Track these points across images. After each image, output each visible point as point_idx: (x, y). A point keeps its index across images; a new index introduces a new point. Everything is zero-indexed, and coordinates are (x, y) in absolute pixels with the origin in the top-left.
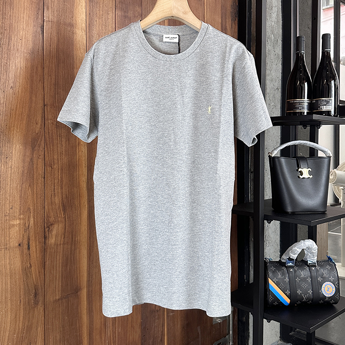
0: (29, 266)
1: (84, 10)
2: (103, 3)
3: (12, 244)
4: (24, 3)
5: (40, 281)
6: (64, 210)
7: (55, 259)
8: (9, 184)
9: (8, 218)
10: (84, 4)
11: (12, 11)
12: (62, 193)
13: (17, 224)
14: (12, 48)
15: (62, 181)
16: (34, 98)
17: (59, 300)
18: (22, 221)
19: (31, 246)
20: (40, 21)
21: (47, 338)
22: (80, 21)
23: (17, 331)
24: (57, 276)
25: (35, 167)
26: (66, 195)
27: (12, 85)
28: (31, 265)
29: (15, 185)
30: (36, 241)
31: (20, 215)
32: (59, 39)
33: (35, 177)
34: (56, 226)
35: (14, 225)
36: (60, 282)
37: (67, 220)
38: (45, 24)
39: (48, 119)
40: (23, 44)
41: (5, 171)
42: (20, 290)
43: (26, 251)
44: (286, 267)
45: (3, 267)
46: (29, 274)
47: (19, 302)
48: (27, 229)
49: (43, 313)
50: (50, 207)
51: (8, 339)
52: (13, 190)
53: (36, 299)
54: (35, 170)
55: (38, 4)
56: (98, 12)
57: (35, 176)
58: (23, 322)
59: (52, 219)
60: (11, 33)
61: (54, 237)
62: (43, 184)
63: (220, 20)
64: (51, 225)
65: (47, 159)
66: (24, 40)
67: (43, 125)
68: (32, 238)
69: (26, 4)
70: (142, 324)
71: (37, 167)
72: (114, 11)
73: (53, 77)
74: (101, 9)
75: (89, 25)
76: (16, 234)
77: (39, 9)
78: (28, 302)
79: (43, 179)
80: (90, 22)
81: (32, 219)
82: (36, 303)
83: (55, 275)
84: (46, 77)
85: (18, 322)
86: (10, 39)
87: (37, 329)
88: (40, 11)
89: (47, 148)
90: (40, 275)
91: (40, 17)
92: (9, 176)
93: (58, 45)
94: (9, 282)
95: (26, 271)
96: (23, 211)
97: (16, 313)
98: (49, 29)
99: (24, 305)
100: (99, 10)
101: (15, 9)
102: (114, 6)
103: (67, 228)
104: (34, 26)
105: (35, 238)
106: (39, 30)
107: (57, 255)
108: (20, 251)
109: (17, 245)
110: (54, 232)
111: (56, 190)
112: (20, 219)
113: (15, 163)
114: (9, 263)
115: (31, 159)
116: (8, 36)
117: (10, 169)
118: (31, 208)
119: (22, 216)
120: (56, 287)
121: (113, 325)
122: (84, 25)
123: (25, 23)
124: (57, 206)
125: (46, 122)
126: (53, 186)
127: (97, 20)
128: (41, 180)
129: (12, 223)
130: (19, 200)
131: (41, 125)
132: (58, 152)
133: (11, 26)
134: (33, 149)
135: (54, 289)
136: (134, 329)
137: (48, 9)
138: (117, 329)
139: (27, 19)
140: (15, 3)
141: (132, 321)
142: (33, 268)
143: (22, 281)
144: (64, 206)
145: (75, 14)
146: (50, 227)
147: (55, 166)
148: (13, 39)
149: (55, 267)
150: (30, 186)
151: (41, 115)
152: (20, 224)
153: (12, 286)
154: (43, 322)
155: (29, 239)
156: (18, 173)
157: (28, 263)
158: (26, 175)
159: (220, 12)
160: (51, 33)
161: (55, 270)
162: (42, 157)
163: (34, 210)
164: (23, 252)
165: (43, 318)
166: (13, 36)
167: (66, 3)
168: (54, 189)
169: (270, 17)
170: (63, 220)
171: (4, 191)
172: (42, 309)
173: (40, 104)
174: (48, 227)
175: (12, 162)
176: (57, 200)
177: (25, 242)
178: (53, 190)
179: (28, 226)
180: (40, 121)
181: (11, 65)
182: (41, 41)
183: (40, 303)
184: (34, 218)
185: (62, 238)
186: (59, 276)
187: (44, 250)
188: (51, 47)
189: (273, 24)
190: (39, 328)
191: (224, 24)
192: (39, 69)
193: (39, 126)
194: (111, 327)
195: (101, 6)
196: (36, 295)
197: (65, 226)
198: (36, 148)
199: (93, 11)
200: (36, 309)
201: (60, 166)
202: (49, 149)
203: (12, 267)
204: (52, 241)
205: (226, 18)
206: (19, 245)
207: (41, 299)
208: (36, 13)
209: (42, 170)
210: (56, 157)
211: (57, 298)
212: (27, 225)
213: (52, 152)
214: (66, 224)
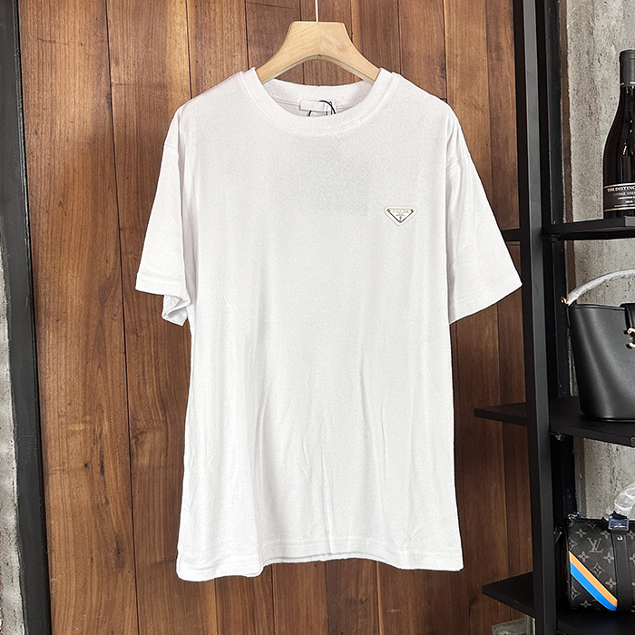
0: (104, 501)
1: (186, 56)
2: (222, 38)
3: (72, 463)
4: (74, 60)
5: (126, 528)
6: (164, 408)
7: (151, 492)
8: (64, 364)
9: (64, 420)
10: (184, 46)
11: (54, 77)
12: (158, 379)
13: (80, 431)
14: (57, 138)
15: (157, 357)
16: (100, 219)
17: (161, 563)
18: (88, 427)
19: (105, 468)
20: (104, 86)
21: (142, 627)
22: (178, 76)
23: (88, 609)
24: (157, 523)
25: (107, 334)
26: (166, 383)
27: (61, 199)
28: (107, 500)
29: (73, 366)
30: (114, 461)
31: (85, 415)
32: (140, 114)
33: (108, 353)
34: (149, 436)
35: (74, 433)
36: (162, 533)
37: (169, 424)
38: (113, 90)
39: (127, 253)
40: (77, 128)
41: (55, 342)
42: (90, 540)
43: (97, 476)
44: (609, 531)
45: (60, 501)
46: (105, 516)
47: (89, 560)
48: (97, 439)
49: (134, 583)
50: (138, 403)
51: (74, 621)
52: (70, 374)
53: (119, 558)
54: (108, 340)
55: (100, 58)
56: (213, 56)
57: (108, 350)
58: (98, 595)
59: (141, 424)
60: (54, 114)
61: (147, 454)
62: (123, 363)
63: (483, 33)
64: (141, 433)
65: (128, 320)
66: (77, 122)
67: (119, 263)
68: (108, 455)
69: (77, 61)
70: (329, 622)
71: (110, 336)
72: (244, 49)
73: (133, 180)
74: (218, 49)
75: (197, 81)
76: (78, 448)
77: (101, 66)
78: (106, 563)
79: (122, 356)
80: (197, 75)
81: (106, 423)
82: (120, 565)
83: (151, 520)
84: (120, 180)
85: (89, 594)
86: (53, 122)
87: (123, 610)
88: (104, 69)
89: (128, 302)
90: (124, 518)
91: (103, 79)
92: (63, 350)
93: (139, 124)
94: (70, 525)
95: (99, 509)
96: (90, 410)
97: (85, 579)
98: (121, 98)
99: (98, 567)
100: (215, 52)
101: (58, 72)
102: (244, 41)
103: (170, 439)
104: (95, 96)
105: (113, 455)
106: (103, 101)
107: (154, 486)
108: (87, 475)
109: (81, 465)
110: (147, 447)
111: (146, 374)
112: (85, 422)
113: (71, 329)
114: (69, 496)
115: (101, 323)
116: (49, 118)
117: (63, 339)
118: (104, 404)
119: (88, 418)
120: (154, 541)
121: (268, 619)
122: (186, 83)
123: (77, 93)
124: (150, 402)
125: (124, 258)
126: (141, 367)
127: (212, 70)
128: (119, 357)
129: (70, 428)
130: (81, 391)
131: (115, 263)
132: (147, 309)
133: (53, 100)
134: (102, 305)
135: (151, 543)
136: (311, 629)
137: (117, 63)
138: (277, 626)
139: (82, 86)
140: (58, 62)
141: (307, 615)
142: (111, 505)
143: (94, 525)
144: (162, 401)
145: (168, 66)
146: (139, 437)
147: (144, 333)
148: (58, 122)
149: (151, 506)
150: (100, 366)
151: (114, 247)
152: (85, 430)
153: (76, 533)
154: (134, 599)
155: (102, 456)
156: (78, 346)
157: (102, 496)
158: (92, 348)
159: (483, 17)
160: (126, 105)
161: (151, 510)
162: (119, 317)
163: (109, 407)
164: (92, 477)
165: (134, 591)
166: (58, 117)
167: (150, 49)
168: (144, 372)
169: (605, 9)
170: (163, 426)
171: (55, 376)
172: (131, 576)
173: (113, 227)
174: (136, 437)
175: (66, 327)
176: (150, 391)
177: (96, 461)
178: (141, 373)
179: (100, 435)
180: (112, 257)
181: (57, 167)
182: (108, 120)
183: (127, 566)
184: (109, 420)
185: (163, 456)
186: (160, 521)
187: (130, 475)
188: (128, 128)
189: (613, 22)
190: (127, 609)
191: (493, 39)
192: (108, 168)
193: (111, 265)
194: (265, 622)
195: (218, 43)
196: (118, 551)
197: (167, 436)
198: (108, 303)
199: (202, 55)
200: (120, 575)
201: (152, 332)
202: (131, 304)
203: (75, 501)
204: (143, 461)
205: (497, 27)
206: (86, 465)
207: (128, 557)
208: (96, 74)
209: (120, 339)
210: (143, 317)
211: (158, 559)
212: (98, 433)
213: (136, 309)
214: (167, 433)
